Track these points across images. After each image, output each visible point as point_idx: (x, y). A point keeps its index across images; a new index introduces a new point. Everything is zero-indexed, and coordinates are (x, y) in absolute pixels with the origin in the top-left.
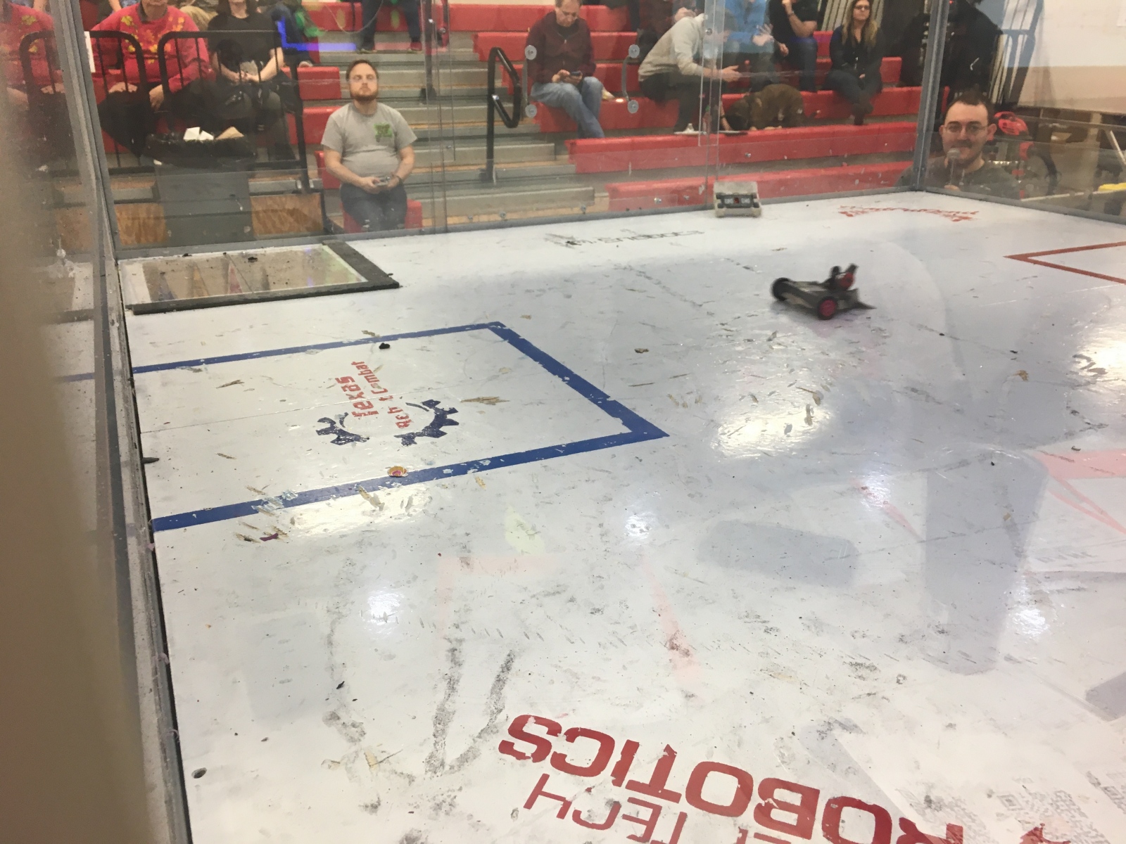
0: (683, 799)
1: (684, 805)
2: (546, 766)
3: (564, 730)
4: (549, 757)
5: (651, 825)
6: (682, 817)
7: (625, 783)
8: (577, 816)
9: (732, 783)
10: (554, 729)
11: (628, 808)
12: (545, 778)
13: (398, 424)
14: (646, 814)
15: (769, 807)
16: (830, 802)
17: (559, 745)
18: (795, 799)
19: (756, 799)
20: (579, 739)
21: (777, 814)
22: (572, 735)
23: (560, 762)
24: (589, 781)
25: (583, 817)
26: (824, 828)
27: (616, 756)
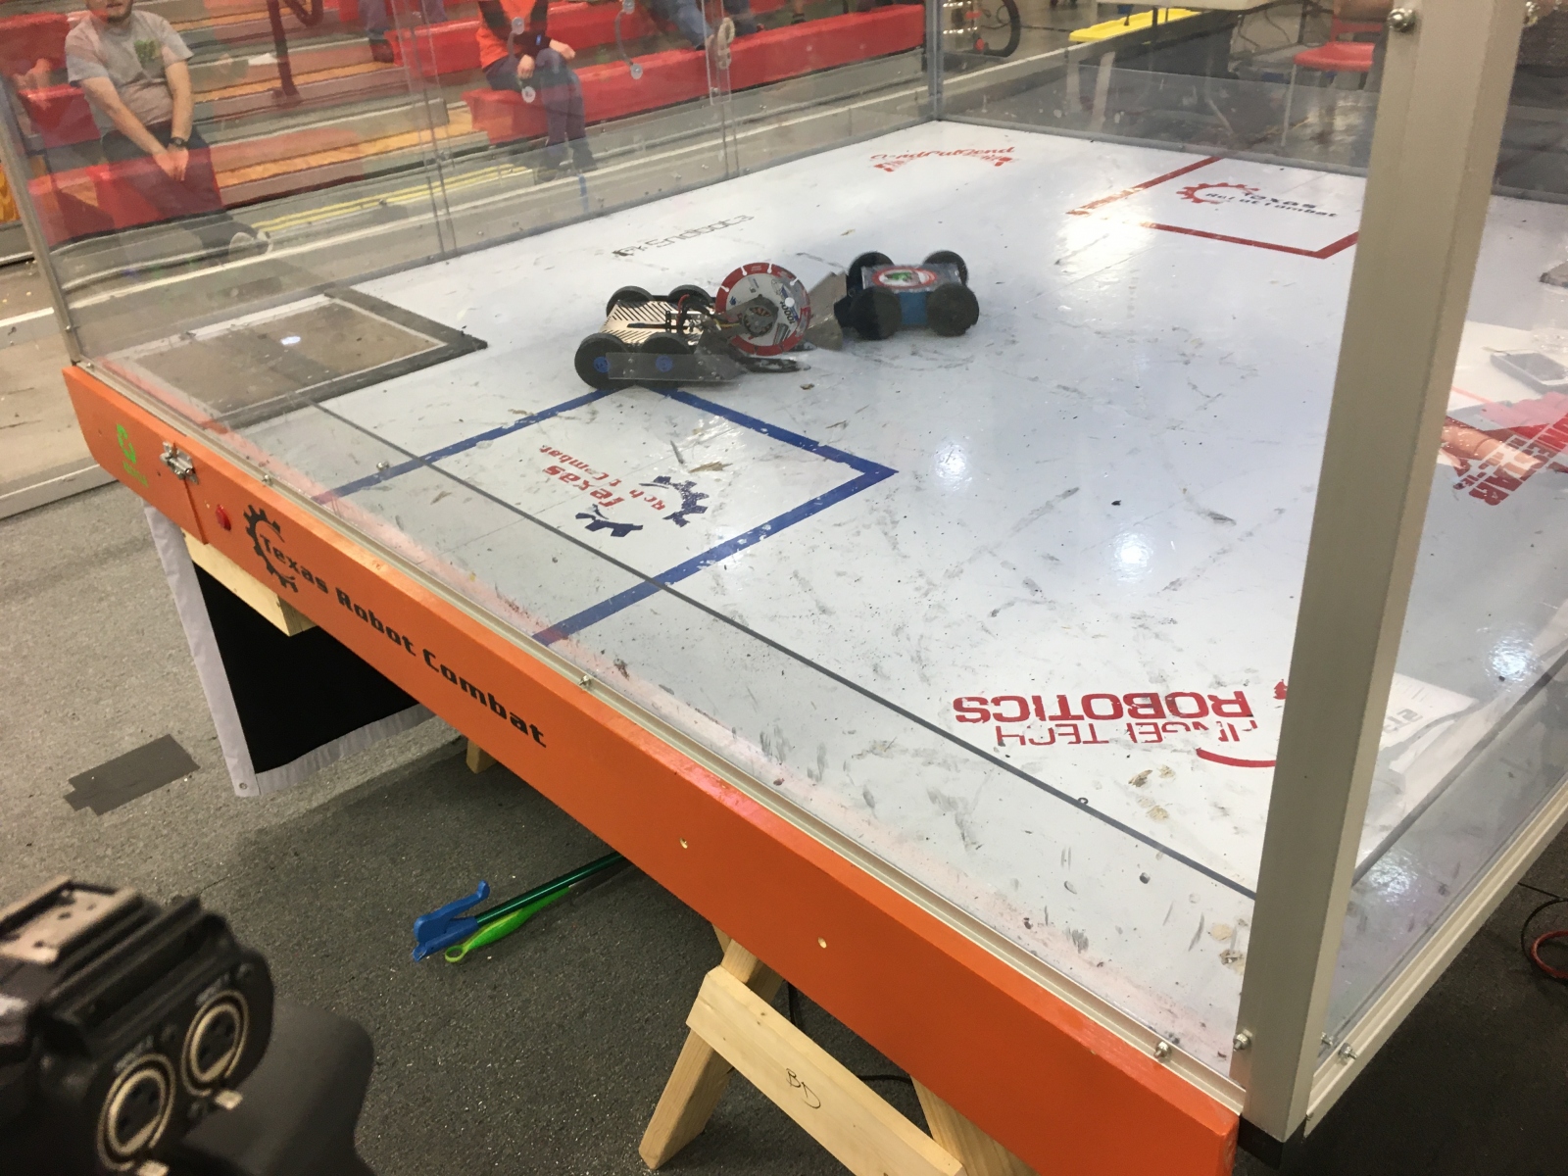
0: (1085, 717)
1: (1088, 720)
2: (993, 723)
3: (989, 700)
4: (992, 717)
5: (1076, 733)
6: (1091, 726)
7: (1047, 719)
8: (1032, 741)
9: (1108, 703)
10: (983, 701)
11: (1057, 731)
12: (998, 729)
13: (653, 506)
14: (1071, 730)
15: (1135, 709)
16: (1166, 697)
17: (992, 709)
18: (1148, 701)
19: (1126, 708)
20: (1002, 703)
21: (1141, 711)
22: (997, 701)
23: (999, 717)
24: (1026, 723)
25: (1036, 741)
26: (1171, 711)
27: (1032, 707)
